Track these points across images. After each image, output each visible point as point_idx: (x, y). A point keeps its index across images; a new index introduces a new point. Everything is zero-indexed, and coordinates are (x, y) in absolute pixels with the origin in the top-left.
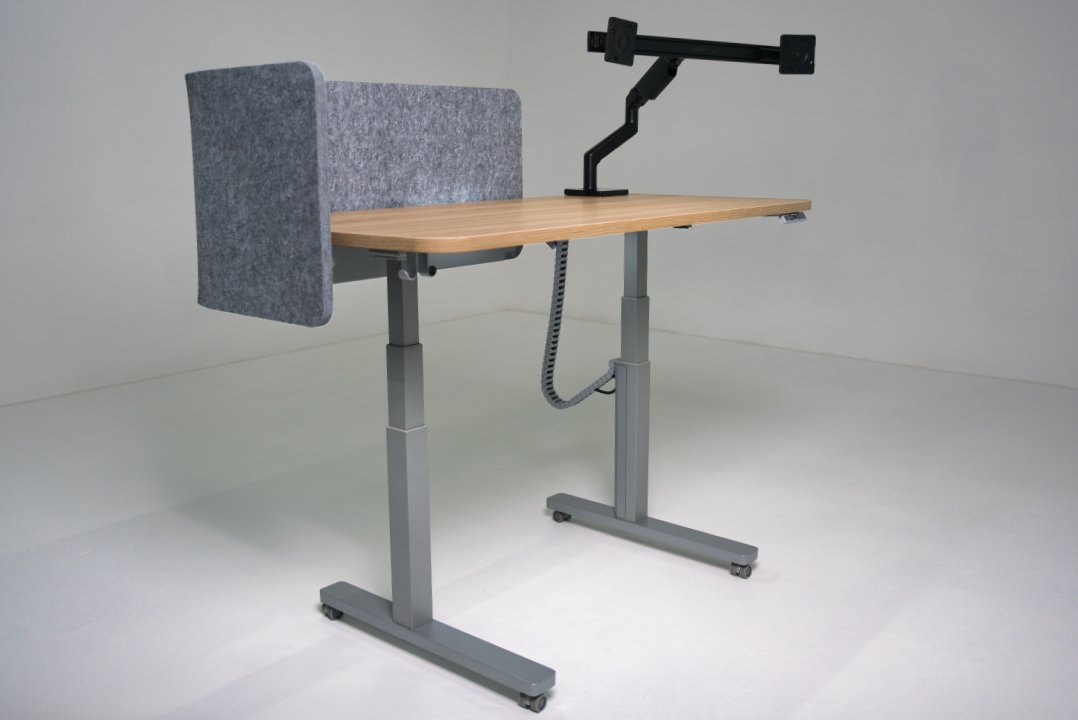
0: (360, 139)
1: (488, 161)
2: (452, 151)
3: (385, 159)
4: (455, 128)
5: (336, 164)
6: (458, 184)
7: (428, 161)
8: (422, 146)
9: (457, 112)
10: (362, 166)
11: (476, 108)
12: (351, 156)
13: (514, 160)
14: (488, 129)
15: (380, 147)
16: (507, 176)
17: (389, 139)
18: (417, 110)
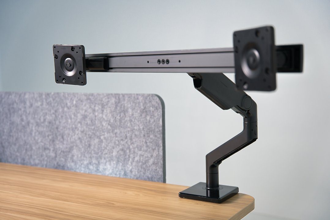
0: (38, 125)
1: (129, 148)
2: (99, 137)
3: (53, 138)
4: (101, 122)
5: (26, 138)
6: (103, 161)
7: (81, 142)
8: (77, 132)
9: (103, 111)
10: (39, 141)
11: (118, 108)
12: (33, 134)
13: (154, 150)
14: (129, 125)
15: (50, 131)
16: (146, 162)
17: (55, 126)
18: (73, 109)
